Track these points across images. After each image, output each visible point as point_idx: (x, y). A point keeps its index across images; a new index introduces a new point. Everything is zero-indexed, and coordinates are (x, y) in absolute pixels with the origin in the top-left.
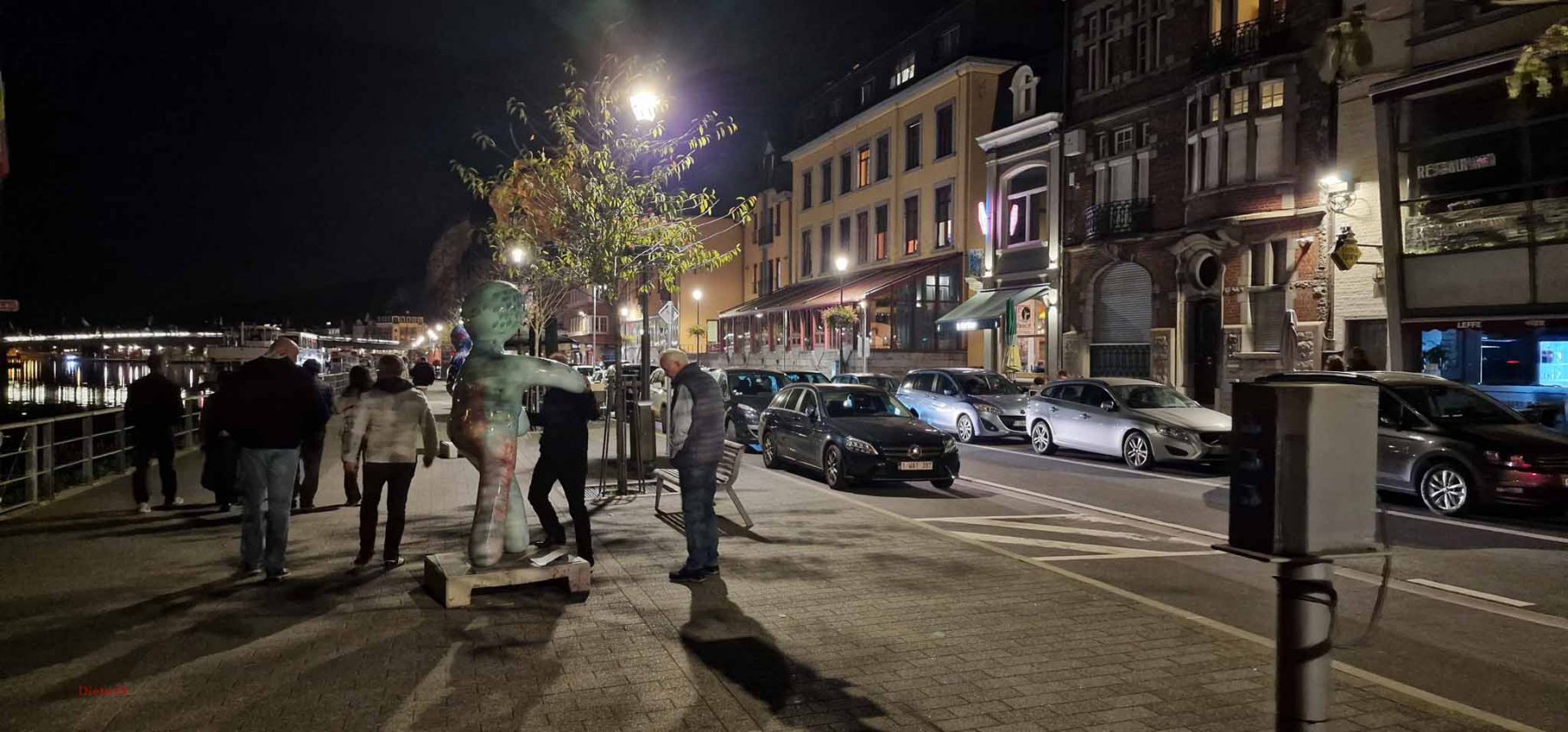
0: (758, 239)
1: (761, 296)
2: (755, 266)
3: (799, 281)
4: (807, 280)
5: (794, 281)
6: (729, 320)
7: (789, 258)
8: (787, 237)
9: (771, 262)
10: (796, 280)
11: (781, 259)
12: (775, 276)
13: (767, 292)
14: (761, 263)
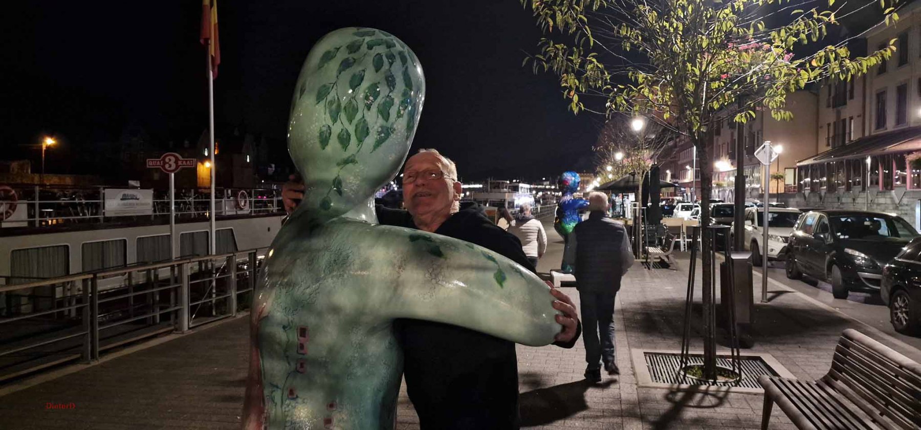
0: (831, 103)
1: (833, 147)
2: (829, 125)
3: (873, 134)
4: (881, 132)
5: (867, 134)
6: (806, 167)
7: (863, 115)
8: (861, 99)
9: (844, 120)
10: (870, 132)
11: (855, 117)
12: (847, 131)
13: (840, 144)
14: (835, 123)
